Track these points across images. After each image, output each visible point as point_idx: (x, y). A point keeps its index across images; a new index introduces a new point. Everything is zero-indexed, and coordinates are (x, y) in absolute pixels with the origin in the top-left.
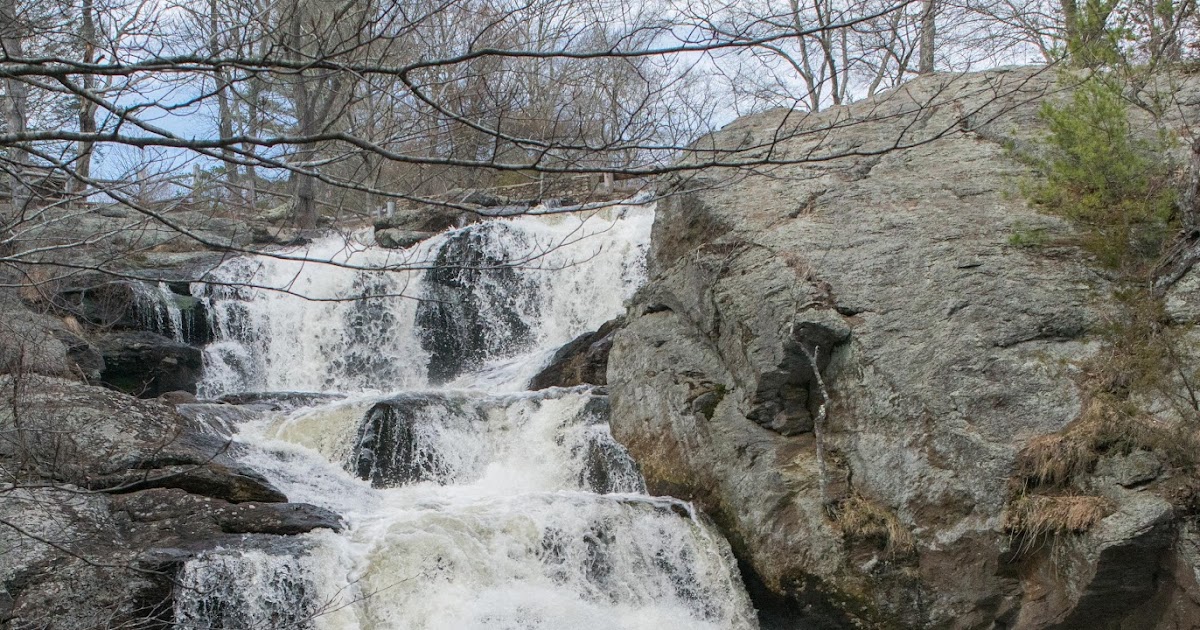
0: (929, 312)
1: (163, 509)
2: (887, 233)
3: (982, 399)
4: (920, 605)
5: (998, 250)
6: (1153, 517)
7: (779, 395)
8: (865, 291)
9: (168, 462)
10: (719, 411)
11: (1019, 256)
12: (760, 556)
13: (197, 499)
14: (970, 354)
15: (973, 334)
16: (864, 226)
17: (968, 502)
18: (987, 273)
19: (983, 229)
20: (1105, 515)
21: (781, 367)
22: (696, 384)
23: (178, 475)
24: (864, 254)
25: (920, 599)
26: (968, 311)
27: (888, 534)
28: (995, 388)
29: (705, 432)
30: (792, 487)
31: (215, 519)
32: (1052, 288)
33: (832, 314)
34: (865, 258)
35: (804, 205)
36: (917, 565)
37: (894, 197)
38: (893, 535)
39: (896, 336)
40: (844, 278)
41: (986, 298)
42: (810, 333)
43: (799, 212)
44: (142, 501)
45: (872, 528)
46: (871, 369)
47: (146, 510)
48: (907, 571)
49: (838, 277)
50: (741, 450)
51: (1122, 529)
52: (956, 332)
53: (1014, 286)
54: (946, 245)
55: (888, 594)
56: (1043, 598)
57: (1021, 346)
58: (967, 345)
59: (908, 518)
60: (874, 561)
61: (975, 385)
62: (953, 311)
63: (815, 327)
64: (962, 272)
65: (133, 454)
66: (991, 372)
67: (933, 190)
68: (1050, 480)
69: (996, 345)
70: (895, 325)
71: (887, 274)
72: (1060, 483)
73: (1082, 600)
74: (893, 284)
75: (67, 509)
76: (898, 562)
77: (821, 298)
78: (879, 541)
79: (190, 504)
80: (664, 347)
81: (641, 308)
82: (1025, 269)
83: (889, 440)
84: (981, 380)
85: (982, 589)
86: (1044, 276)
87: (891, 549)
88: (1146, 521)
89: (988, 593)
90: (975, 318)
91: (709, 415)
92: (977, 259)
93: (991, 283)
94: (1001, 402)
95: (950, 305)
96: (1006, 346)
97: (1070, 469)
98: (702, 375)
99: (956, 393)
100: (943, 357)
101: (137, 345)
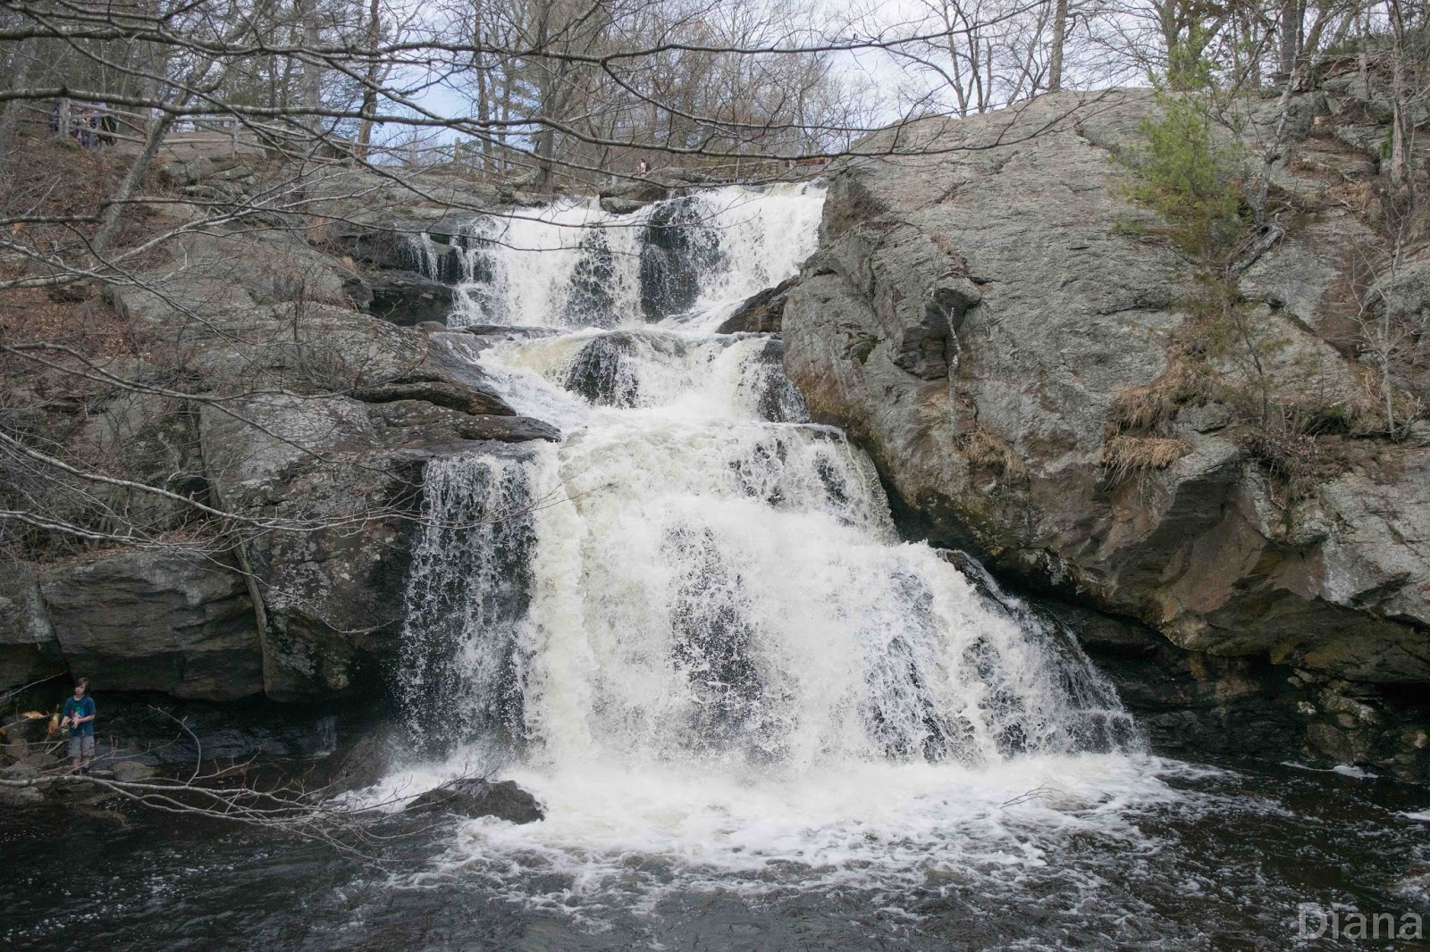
0: (1045, 284)
1: (413, 417)
2: (1014, 218)
3: (1086, 356)
4: (1029, 523)
5: (1104, 235)
6: (1222, 458)
7: (920, 346)
8: (994, 265)
9: (419, 379)
10: (871, 357)
11: (1120, 242)
12: (900, 477)
13: (441, 410)
14: (1078, 319)
15: (1080, 303)
16: (995, 212)
17: (1072, 440)
18: (1095, 255)
19: (1092, 219)
20: (1183, 455)
21: (924, 323)
22: (854, 334)
23: (427, 390)
24: (994, 235)
25: (1030, 518)
26: (1077, 284)
27: (1006, 463)
28: (1097, 348)
29: (859, 373)
30: (930, 421)
31: (456, 427)
32: (1146, 268)
33: (967, 282)
34: (995, 238)
35: (948, 193)
36: (1028, 490)
37: (1021, 189)
38: (1010, 464)
39: (1018, 302)
40: (978, 254)
41: (1092, 274)
42: (946, 296)
43: (943, 198)
44: (397, 409)
45: (993, 458)
46: (996, 328)
47: (399, 417)
48: (1020, 494)
49: (973, 253)
50: (888, 390)
51: (1196, 467)
52: (1066, 301)
53: (1115, 265)
54: (1061, 230)
55: (1004, 511)
56: (1130, 520)
57: (1120, 314)
58: (1076, 312)
59: (1022, 450)
60: (993, 485)
61: (1080, 345)
62: (1065, 284)
63: (952, 293)
64: (1072, 253)
65: (391, 371)
66: (1094, 335)
67: (1052, 185)
68: (1139, 425)
69: (1099, 313)
70: (1017, 293)
71: (1011, 252)
72: (1147, 427)
73: (1162, 524)
74: (1017, 260)
75: (333, 413)
76: (1013, 486)
77: (957, 269)
78: (998, 469)
79: (436, 414)
80: (828, 303)
81: (812, 271)
82: (1125, 253)
83: (1009, 387)
84: (1086, 341)
85: (1081, 511)
86: (1140, 259)
87: (1007, 475)
88: (1216, 461)
89: (1086, 515)
90: (1083, 290)
91: (863, 360)
92: (1086, 242)
93: (1097, 262)
94: (1101, 360)
95: (1063, 279)
96: (1108, 314)
97: (1156, 416)
98: (859, 327)
99: (1064, 351)
100: (1056, 321)
101: (400, 282)
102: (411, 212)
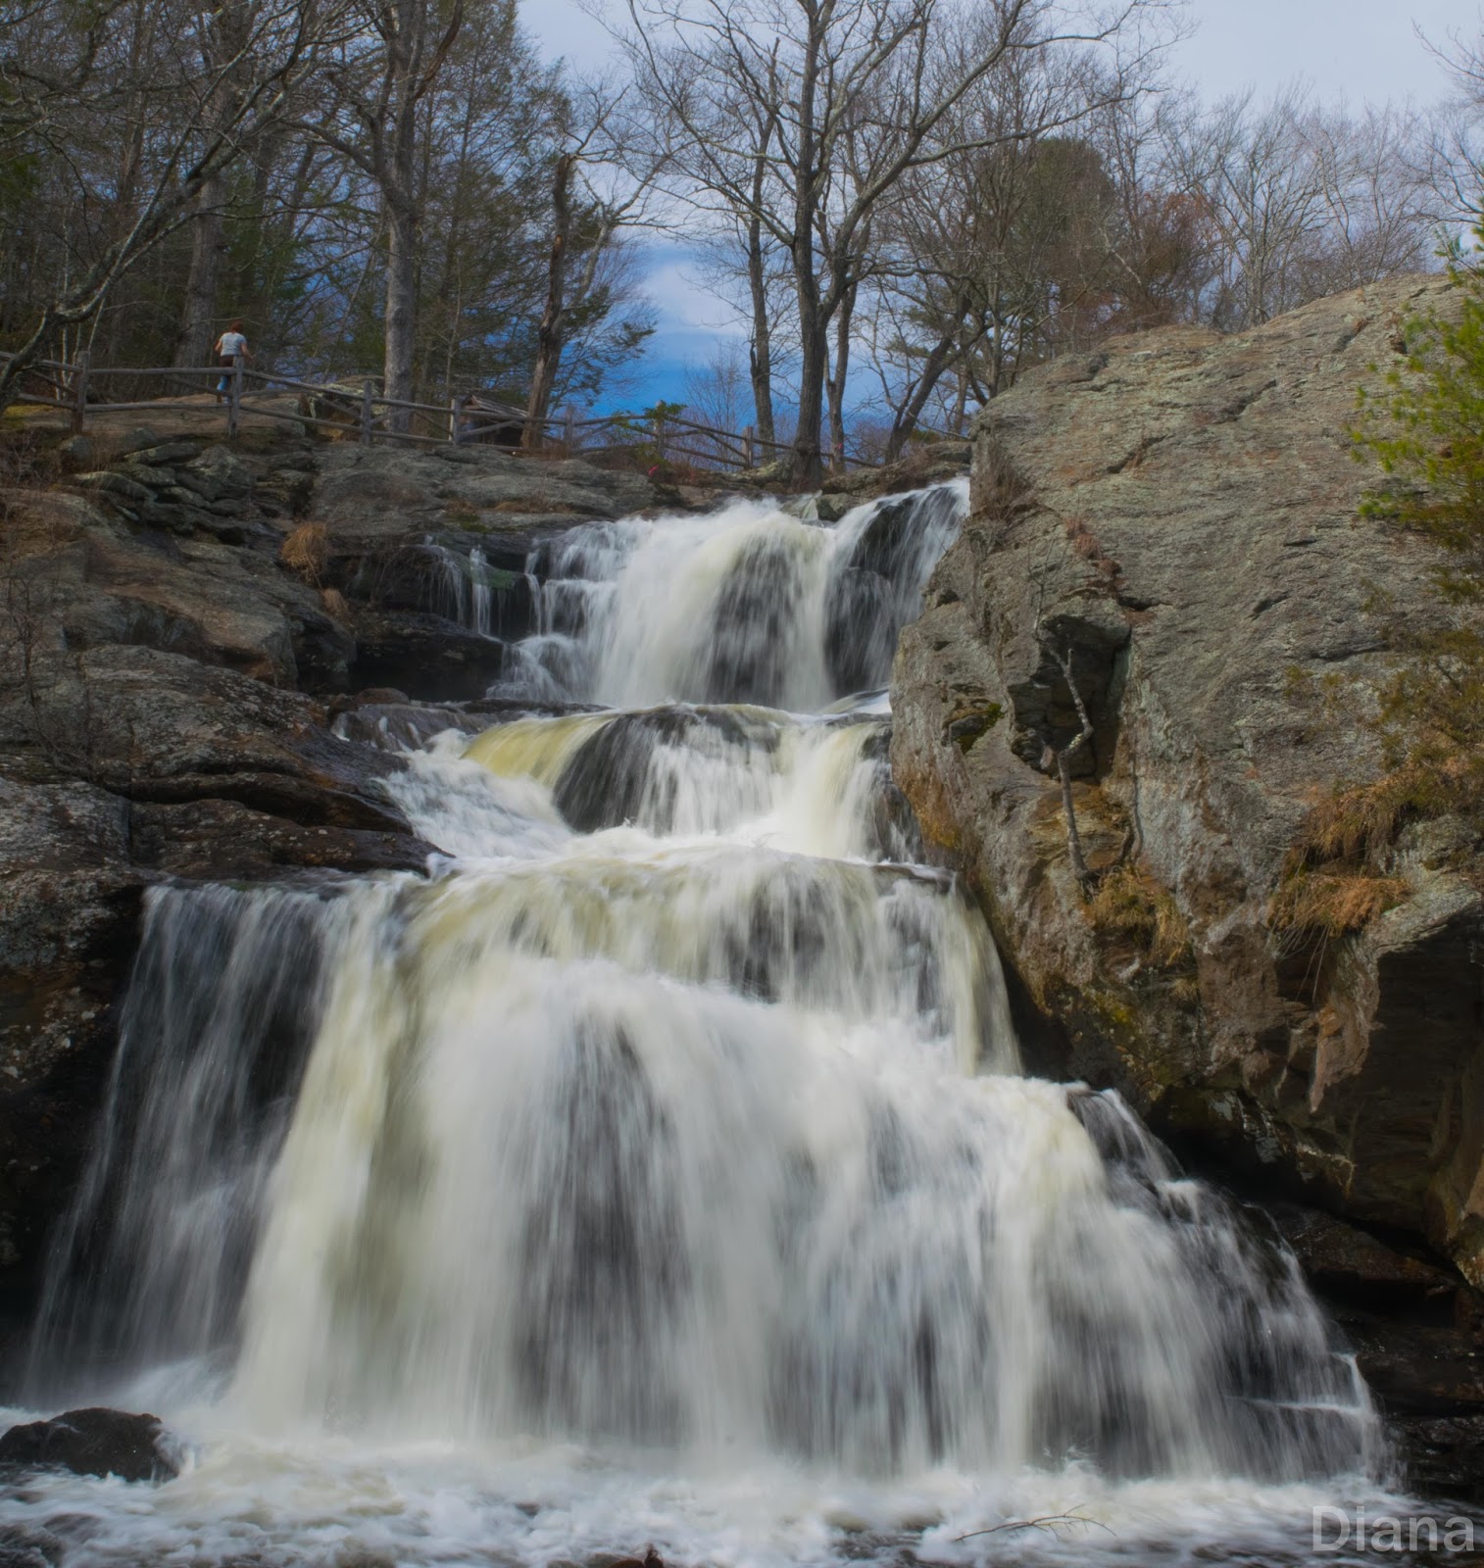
0: (1236, 608)
1: (207, 826)
2: (1220, 495)
3: (1274, 731)
4: (1200, 1037)
5: (1347, 520)
6: (1449, 911)
7: (1045, 720)
8: (1167, 576)
9: (248, 767)
10: (981, 742)
11: (1369, 529)
12: (1022, 955)
13: (252, 816)
14: (1274, 666)
15: (1283, 638)
16: (1194, 486)
17: (1239, 882)
18: (1323, 553)
19: (1340, 492)
20: (1389, 905)
21: (1037, 678)
22: (966, 703)
23: (248, 785)
24: (1180, 525)
25: (1200, 1029)
26: (1283, 606)
27: (1155, 925)
28: (1297, 718)
29: (962, 770)
30: (1045, 852)
31: (265, 842)
32: (1408, 576)
33: (1109, 605)
34: (1180, 530)
35: (1132, 455)
36: (1193, 977)
37: (1250, 445)
38: (1162, 928)
39: (1190, 638)
40: (1145, 556)
41: (1311, 588)
43: (1122, 465)
44: (186, 813)
45: (1131, 918)
46: (1147, 683)
47: (186, 826)
48: (1179, 985)
49: (1136, 556)
50: (995, 797)
51: (1404, 929)
52: (1259, 635)
53: (1355, 572)
54: (1282, 512)
55: (1159, 1018)
56: (1338, 1033)
57: (1355, 658)
58: (1270, 655)
59: (1183, 904)
60: (1135, 966)
61: (1269, 712)
62: (1264, 606)
63: (1080, 622)
64: (1288, 551)
65: (199, 752)
66: (1297, 696)
67: (1309, 437)
68: (1338, 852)
69: (1314, 655)
70: (1191, 624)
71: (1199, 556)
72: (1353, 856)
73: (1371, 1033)
74: (1207, 566)
75: (59, 812)
76: (1166, 973)
77: (1099, 584)
78: (1139, 937)
79: (240, 822)
80: (945, 650)
81: (935, 598)
82: (1376, 549)
83: (1168, 790)
84: (1280, 706)
85: (1262, 1016)
86: (1403, 559)
87: (1156, 951)
88: (1436, 917)
89: (1269, 1023)
90: (1292, 616)
91: (966, 746)
92: (1313, 532)
93: (1325, 567)
94: (1301, 738)
95: (1262, 597)
96: (1332, 657)
97: (1362, 840)
98: (981, 691)
99: (1241, 722)
100: (1231, 670)
101: (407, 631)
102: (476, 518)
